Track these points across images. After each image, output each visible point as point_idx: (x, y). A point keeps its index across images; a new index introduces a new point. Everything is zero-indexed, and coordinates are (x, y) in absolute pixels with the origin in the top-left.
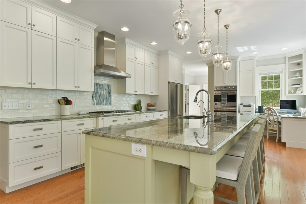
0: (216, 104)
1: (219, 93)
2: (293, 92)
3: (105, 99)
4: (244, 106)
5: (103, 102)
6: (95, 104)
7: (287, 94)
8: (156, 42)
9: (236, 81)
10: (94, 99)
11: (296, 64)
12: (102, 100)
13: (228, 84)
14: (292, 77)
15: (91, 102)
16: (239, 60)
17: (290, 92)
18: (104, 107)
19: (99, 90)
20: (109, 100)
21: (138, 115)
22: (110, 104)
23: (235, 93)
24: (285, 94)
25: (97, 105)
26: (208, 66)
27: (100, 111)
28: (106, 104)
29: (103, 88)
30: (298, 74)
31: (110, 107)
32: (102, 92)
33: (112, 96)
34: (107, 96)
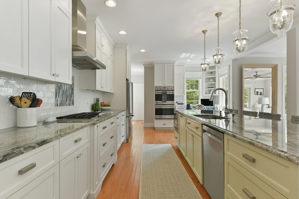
0: (157, 103)
1: (160, 93)
2: (208, 93)
4: (178, 104)
7: (204, 94)
8: (125, 31)
9: (173, 83)
11: (210, 73)
13: (167, 84)
14: (208, 82)
16: (175, 64)
17: (206, 94)
23: (173, 92)
24: (203, 95)
25: (60, 106)
26: (144, 67)
30: (211, 80)
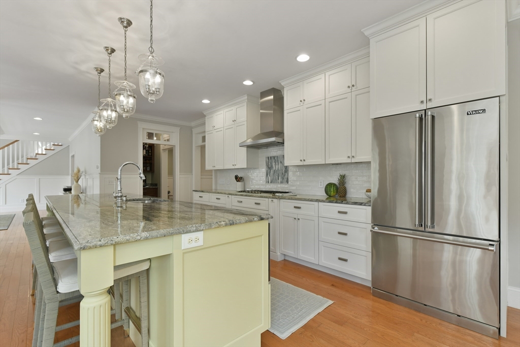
3: (280, 175)
5: (278, 179)
6: (270, 182)
10: (268, 175)
12: (277, 177)
15: (265, 179)
18: (279, 186)
19: (274, 164)
20: (286, 176)
21: (270, 200)
22: (287, 182)
25: (271, 183)
27: (274, 190)
28: (282, 182)
29: (278, 161)
31: (286, 186)
32: (277, 166)
33: (289, 171)
34: (283, 171)
